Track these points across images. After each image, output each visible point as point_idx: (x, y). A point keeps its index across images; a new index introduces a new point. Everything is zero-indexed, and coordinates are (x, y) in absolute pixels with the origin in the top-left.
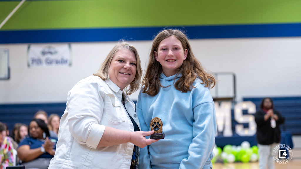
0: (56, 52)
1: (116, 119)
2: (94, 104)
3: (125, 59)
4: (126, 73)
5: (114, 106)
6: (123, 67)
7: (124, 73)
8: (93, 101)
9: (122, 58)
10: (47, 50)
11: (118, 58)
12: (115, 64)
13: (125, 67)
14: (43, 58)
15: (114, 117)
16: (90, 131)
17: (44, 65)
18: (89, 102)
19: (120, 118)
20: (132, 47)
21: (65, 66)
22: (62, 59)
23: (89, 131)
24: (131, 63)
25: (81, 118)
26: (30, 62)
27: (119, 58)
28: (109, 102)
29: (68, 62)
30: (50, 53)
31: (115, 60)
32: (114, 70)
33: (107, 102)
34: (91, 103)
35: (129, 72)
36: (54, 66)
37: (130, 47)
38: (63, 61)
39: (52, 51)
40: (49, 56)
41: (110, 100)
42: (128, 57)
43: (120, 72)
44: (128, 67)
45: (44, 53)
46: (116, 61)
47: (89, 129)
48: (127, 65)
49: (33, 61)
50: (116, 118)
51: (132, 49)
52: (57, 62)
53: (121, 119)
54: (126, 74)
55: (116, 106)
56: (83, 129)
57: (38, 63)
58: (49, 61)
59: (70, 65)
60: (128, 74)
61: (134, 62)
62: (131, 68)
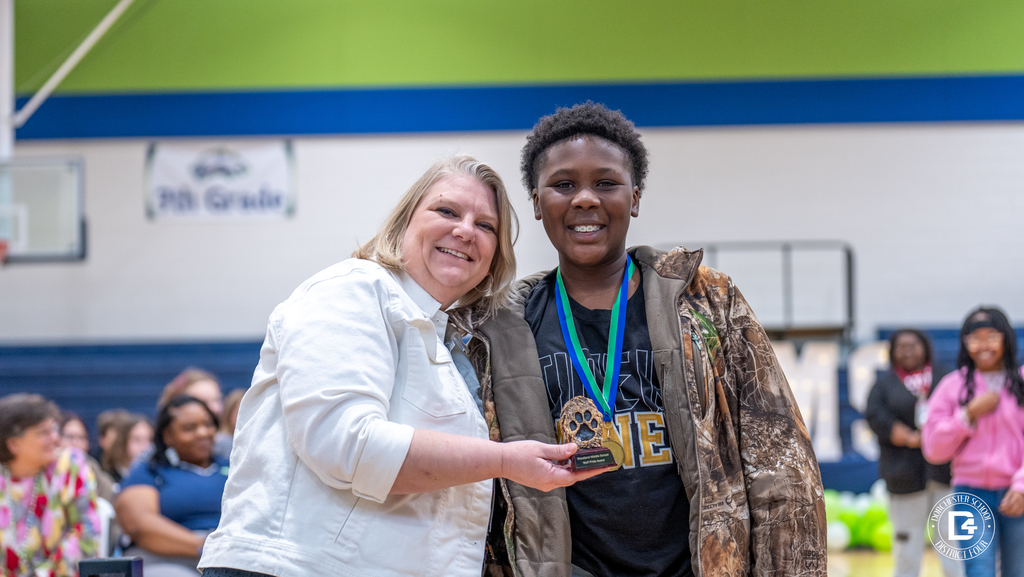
0: (242, 169)
1: (439, 404)
2: (374, 353)
3: (459, 206)
4: (457, 252)
5: (433, 362)
6: (448, 232)
7: (454, 253)
8: (372, 344)
9: (451, 203)
10: (211, 161)
11: (439, 199)
12: (427, 220)
13: (456, 231)
14: (200, 188)
15: (435, 397)
16: (365, 441)
17: (203, 214)
18: (359, 349)
19: (452, 401)
20: (488, 170)
21: (272, 217)
22: (263, 193)
23: (362, 440)
24: (479, 223)
25: (336, 400)
26: (156, 201)
27: (441, 201)
28: (419, 346)
29: (284, 202)
30: (224, 171)
31: (427, 206)
32: (421, 238)
33: (411, 349)
34: (365, 350)
35: (469, 250)
36: (235, 214)
37: (479, 168)
38: (268, 200)
39: (230, 163)
40: (218, 182)
41: (421, 341)
42: (471, 201)
43: (438, 248)
44: (467, 233)
45: (201, 172)
46: (431, 210)
47: (361, 437)
48: (465, 225)
49: (167, 197)
50: (441, 400)
51: (485, 177)
52: (247, 203)
53: (456, 405)
54: (459, 255)
55: (438, 360)
56: (343, 438)
57: (181, 207)
58: (217, 200)
59: (291, 211)
60: (466, 257)
61: (491, 218)
62: (476, 236)
